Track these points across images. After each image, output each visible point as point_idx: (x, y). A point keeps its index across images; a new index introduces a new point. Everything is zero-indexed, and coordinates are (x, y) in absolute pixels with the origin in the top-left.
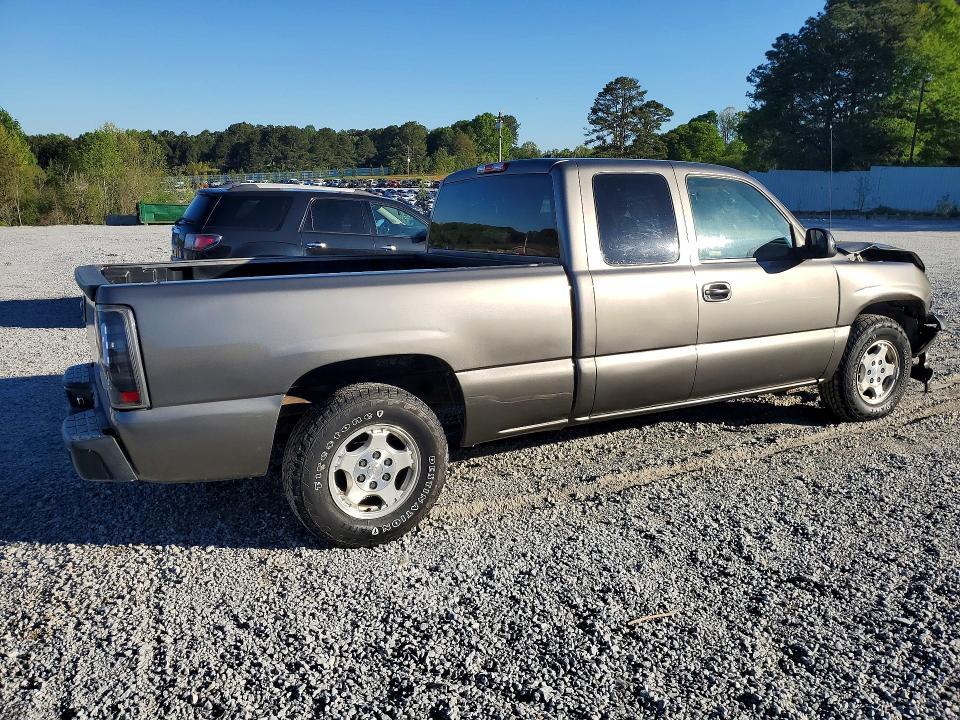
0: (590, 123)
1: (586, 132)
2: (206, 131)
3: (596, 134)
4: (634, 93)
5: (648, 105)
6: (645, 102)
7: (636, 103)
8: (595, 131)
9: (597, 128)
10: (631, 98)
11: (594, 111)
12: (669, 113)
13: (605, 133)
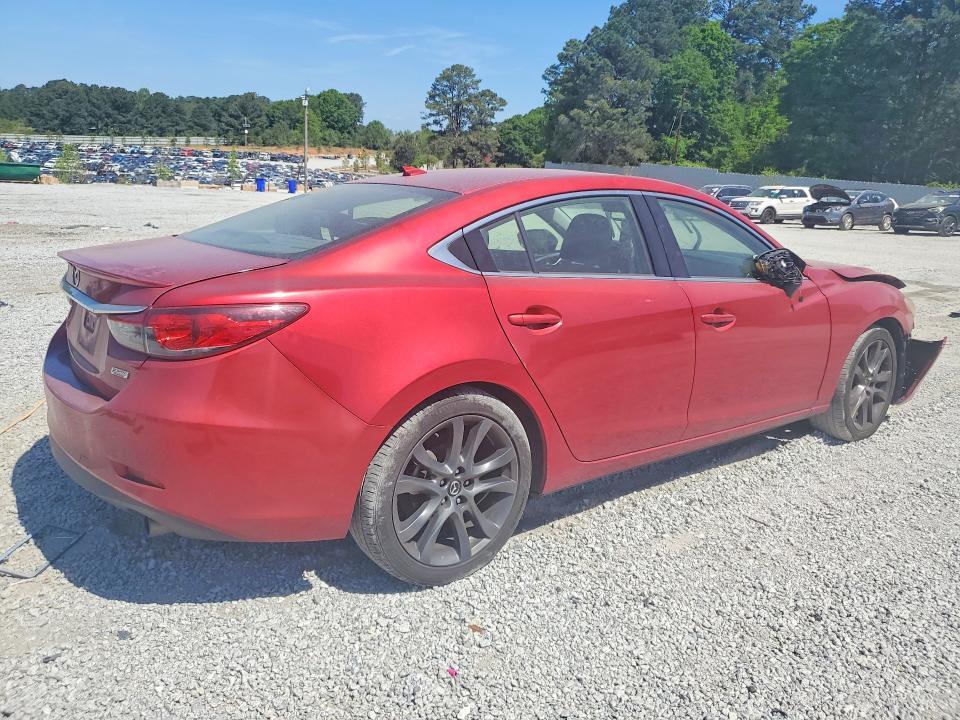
0: (427, 107)
1: (423, 115)
2: (22, 86)
3: (433, 118)
4: (469, 81)
5: (484, 94)
6: (480, 90)
7: (471, 91)
8: (431, 115)
9: (434, 112)
10: (467, 86)
11: (432, 97)
12: (503, 102)
13: (441, 117)
